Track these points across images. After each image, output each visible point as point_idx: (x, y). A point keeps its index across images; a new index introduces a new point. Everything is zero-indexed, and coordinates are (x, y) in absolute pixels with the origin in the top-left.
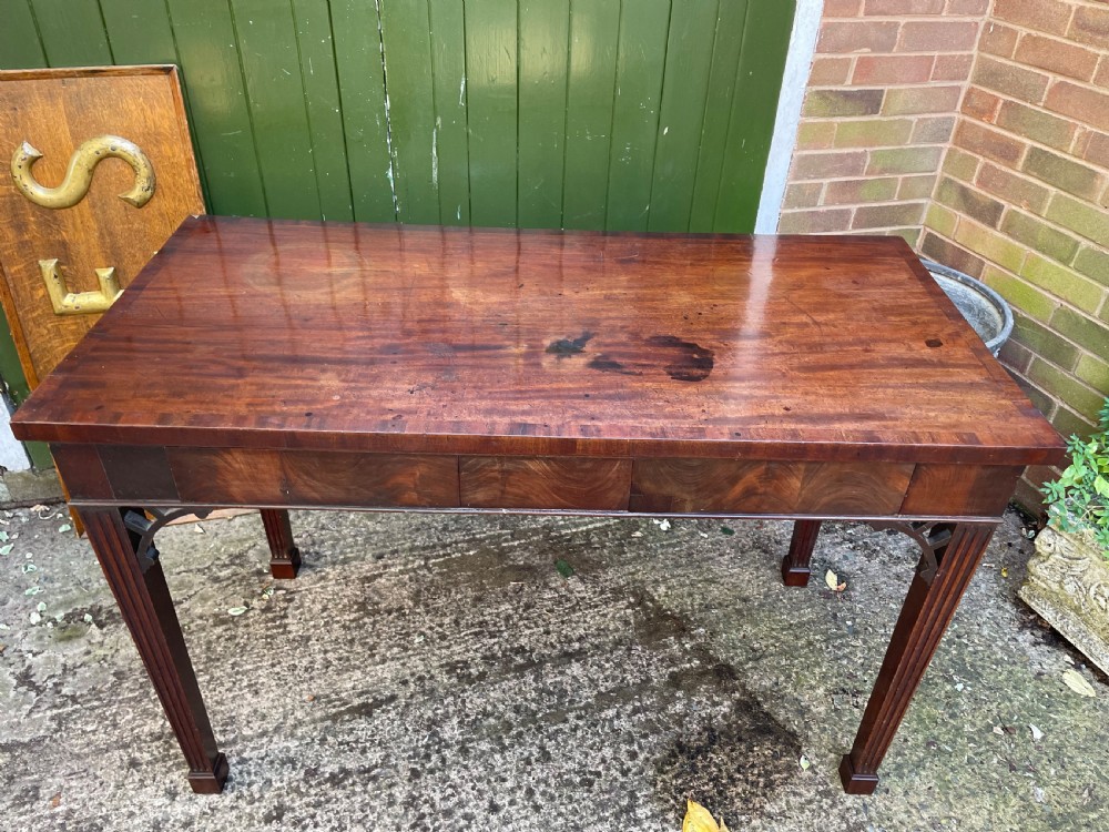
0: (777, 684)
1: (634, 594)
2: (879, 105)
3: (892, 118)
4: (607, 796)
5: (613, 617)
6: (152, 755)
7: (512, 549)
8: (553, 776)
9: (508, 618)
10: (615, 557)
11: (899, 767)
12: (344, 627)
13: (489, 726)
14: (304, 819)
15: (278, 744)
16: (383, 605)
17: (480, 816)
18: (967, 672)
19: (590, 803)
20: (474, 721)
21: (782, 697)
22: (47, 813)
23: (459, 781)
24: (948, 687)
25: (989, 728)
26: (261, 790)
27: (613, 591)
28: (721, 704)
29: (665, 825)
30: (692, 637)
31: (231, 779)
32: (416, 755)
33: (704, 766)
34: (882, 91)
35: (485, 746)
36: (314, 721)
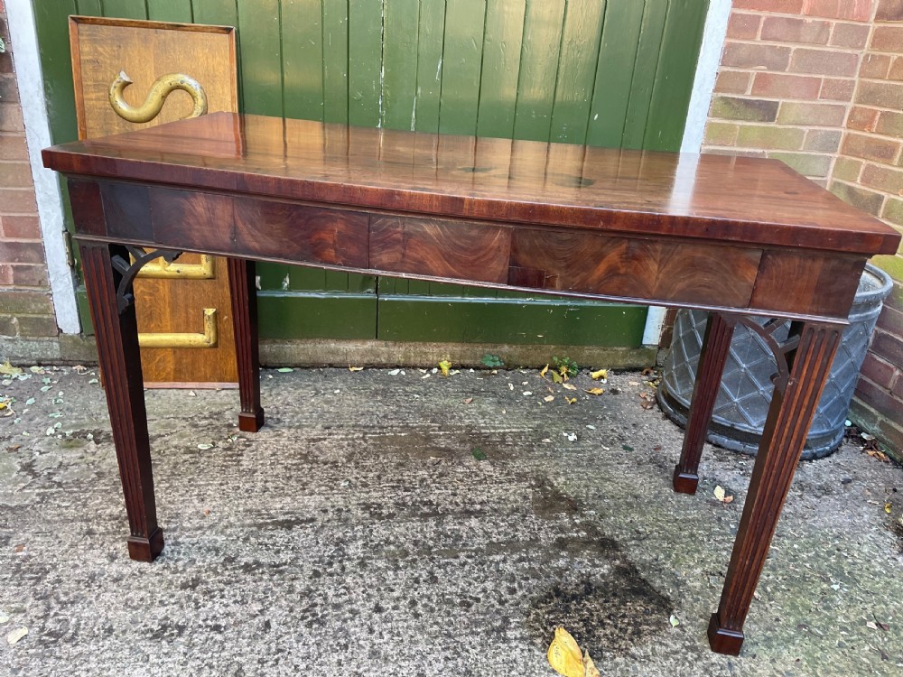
0: (656, 560)
1: (536, 479)
2: (775, 114)
3: (786, 127)
4: (482, 617)
5: (515, 492)
6: (106, 529)
7: (437, 436)
8: (437, 594)
9: (423, 480)
10: (524, 453)
11: (769, 639)
12: (286, 468)
13: (389, 551)
14: (214, 591)
15: (209, 536)
16: (322, 458)
17: (365, 612)
18: (845, 578)
19: (466, 620)
20: (377, 546)
21: (660, 570)
22: (10, 555)
23: (352, 585)
24: (825, 586)
25: (863, 622)
26: (185, 565)
27: (517, 474)
28: (601, 566)
29: (532, 647)
30: (582, 516)
31: (164, 555)
32: (321, 561)
33: (576, 609)
34: (777, 103)
35: (381, 564)
36: (243, 526)
